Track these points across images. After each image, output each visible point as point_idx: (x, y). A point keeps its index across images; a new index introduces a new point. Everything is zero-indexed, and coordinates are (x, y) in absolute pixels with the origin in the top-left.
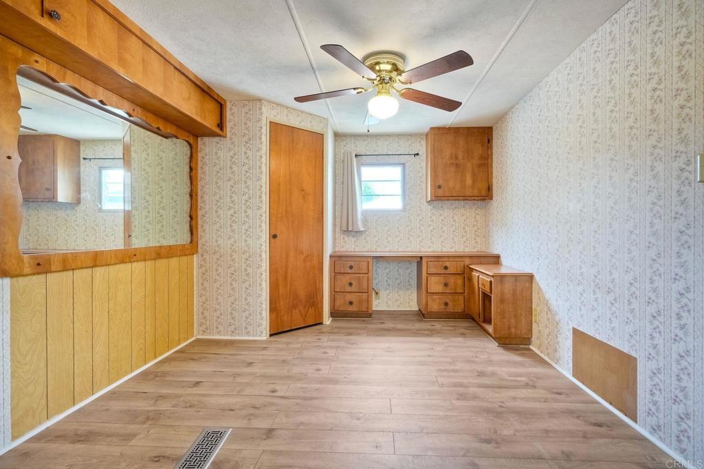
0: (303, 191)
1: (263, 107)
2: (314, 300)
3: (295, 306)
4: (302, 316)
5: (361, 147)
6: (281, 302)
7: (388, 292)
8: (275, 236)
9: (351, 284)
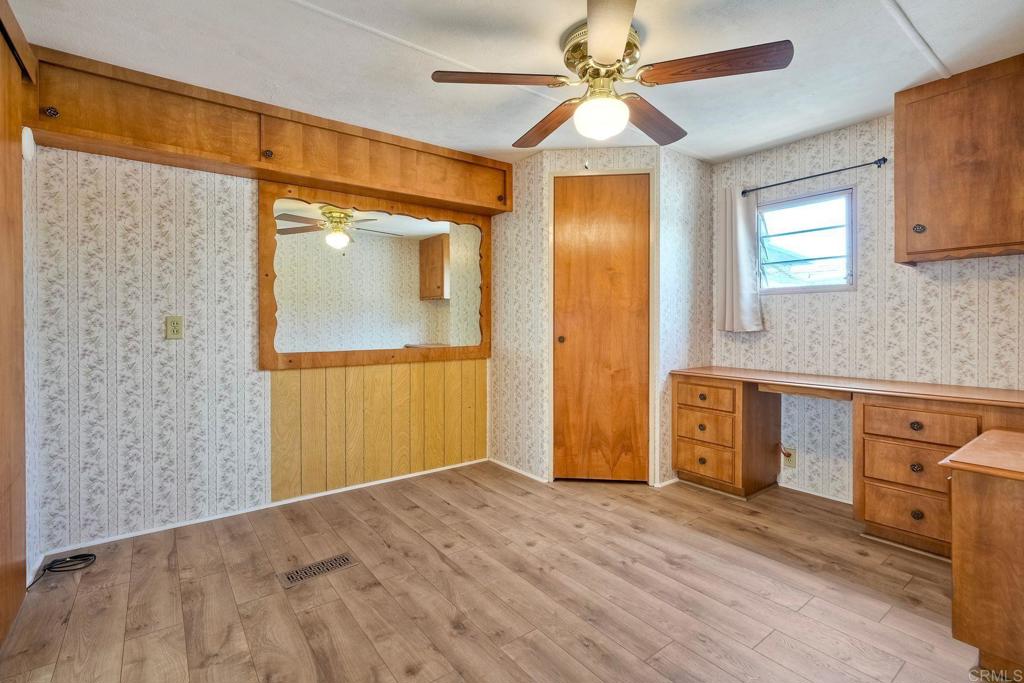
0: (610, 269)
1: (545, 160)
2: (631, 442)
3: (594, 446)
4: (608, 462)
5: (757, 175)
6: (573, 437)
7: (812, 456)
8: (562, 339)
9: (702, 427)
